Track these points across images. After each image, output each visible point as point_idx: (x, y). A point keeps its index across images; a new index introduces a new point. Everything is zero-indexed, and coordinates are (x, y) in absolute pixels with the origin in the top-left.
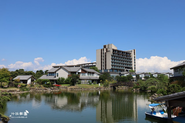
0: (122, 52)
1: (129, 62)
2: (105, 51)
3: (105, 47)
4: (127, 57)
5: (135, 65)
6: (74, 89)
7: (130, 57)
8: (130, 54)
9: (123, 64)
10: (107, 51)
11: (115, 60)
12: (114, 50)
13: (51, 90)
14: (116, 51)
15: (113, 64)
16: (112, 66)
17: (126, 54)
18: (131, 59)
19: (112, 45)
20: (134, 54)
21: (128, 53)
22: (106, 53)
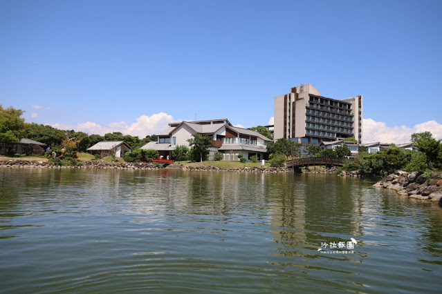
0: (332, 101)
1: (347, 122)
2: (293, 99)
3: (294, 90)
4: (343, 112)
5: (360, 131)
6: (197, 168)
7: (349, 111)
8: (349, 105)
9: (334, 127)
10: (297, 98)
11: (314, 117)
12: (312, 97)
13: (136, 168)
14: (317, 98)
15: (311, 126)
16: (308, 129)
17: (341, 106)
18: (352, 117)
19: (310, 86)
20: (360, 107)
21: (345, 104)
22: (294, 103)
